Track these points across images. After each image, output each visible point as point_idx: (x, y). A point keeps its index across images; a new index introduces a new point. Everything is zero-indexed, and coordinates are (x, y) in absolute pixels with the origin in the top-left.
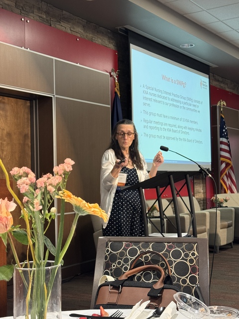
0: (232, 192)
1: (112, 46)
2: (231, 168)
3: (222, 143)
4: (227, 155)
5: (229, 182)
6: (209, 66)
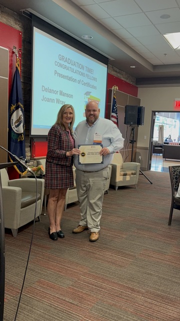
6: (108, 58)
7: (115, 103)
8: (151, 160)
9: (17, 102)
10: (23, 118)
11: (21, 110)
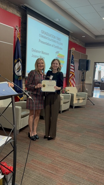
2: (74, 76)
4: (73, 71)
5: (72, 82)
6: (69, 32)
7: (73, 58)
8: (93, 91)
9: (18, 58)
10: (21, 67)
11: (20, 62)
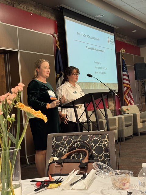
0: (131, 104)
1: (53, 18)
2: (130, 90)
3: (124, 75)
4: (127, 82)
5: (129, 99)
6: (114, 28)
7: (124, 63)
9: (60, 71)
11: (63, 76)
